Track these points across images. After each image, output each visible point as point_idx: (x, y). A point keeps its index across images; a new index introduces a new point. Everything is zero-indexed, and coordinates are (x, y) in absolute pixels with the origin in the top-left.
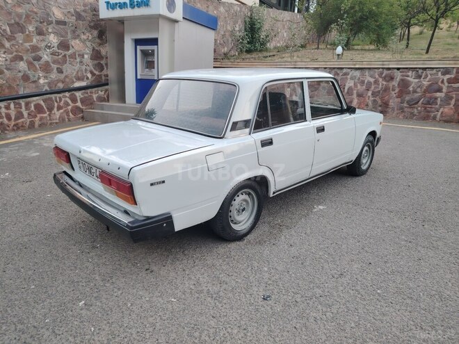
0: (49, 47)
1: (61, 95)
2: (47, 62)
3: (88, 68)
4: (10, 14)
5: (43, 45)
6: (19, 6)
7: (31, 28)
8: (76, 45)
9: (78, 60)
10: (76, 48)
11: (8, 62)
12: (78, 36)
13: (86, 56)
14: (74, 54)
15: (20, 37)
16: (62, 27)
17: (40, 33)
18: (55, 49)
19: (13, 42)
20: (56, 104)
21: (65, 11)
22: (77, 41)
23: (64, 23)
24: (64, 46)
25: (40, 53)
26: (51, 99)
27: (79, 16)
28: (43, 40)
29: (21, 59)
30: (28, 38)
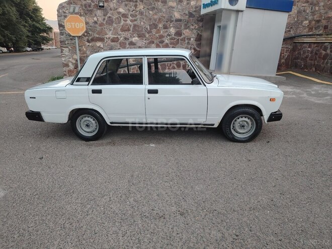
0: (169, 35)
1: (171, 63)
2: (167, 44)
3: (193, 47)
4: (150, 19)
5: (166, 34)
6: (156, 14)
7: (160, 26)
8: (186, 33)
9: (187, 41)
10: (186, 34)
11: (146, 45)
12: (189, 27)
13: (192, 39)
14: (185, 38)
15: (154, 31)
16: (179, 23)
17: (165, 27)
18: (173, 36)
19: (151, 34)
20: (167, 67)
21: (182, 13)
22: (188, 30)
23: (180, 20)
24: (179, 34)
25: (164, 39)
26: (165, 64)
27: (191, 15)
28: (167, 32)
29: (153, 42)
30: (158, 31)
